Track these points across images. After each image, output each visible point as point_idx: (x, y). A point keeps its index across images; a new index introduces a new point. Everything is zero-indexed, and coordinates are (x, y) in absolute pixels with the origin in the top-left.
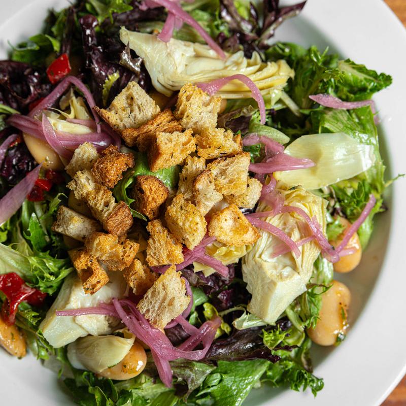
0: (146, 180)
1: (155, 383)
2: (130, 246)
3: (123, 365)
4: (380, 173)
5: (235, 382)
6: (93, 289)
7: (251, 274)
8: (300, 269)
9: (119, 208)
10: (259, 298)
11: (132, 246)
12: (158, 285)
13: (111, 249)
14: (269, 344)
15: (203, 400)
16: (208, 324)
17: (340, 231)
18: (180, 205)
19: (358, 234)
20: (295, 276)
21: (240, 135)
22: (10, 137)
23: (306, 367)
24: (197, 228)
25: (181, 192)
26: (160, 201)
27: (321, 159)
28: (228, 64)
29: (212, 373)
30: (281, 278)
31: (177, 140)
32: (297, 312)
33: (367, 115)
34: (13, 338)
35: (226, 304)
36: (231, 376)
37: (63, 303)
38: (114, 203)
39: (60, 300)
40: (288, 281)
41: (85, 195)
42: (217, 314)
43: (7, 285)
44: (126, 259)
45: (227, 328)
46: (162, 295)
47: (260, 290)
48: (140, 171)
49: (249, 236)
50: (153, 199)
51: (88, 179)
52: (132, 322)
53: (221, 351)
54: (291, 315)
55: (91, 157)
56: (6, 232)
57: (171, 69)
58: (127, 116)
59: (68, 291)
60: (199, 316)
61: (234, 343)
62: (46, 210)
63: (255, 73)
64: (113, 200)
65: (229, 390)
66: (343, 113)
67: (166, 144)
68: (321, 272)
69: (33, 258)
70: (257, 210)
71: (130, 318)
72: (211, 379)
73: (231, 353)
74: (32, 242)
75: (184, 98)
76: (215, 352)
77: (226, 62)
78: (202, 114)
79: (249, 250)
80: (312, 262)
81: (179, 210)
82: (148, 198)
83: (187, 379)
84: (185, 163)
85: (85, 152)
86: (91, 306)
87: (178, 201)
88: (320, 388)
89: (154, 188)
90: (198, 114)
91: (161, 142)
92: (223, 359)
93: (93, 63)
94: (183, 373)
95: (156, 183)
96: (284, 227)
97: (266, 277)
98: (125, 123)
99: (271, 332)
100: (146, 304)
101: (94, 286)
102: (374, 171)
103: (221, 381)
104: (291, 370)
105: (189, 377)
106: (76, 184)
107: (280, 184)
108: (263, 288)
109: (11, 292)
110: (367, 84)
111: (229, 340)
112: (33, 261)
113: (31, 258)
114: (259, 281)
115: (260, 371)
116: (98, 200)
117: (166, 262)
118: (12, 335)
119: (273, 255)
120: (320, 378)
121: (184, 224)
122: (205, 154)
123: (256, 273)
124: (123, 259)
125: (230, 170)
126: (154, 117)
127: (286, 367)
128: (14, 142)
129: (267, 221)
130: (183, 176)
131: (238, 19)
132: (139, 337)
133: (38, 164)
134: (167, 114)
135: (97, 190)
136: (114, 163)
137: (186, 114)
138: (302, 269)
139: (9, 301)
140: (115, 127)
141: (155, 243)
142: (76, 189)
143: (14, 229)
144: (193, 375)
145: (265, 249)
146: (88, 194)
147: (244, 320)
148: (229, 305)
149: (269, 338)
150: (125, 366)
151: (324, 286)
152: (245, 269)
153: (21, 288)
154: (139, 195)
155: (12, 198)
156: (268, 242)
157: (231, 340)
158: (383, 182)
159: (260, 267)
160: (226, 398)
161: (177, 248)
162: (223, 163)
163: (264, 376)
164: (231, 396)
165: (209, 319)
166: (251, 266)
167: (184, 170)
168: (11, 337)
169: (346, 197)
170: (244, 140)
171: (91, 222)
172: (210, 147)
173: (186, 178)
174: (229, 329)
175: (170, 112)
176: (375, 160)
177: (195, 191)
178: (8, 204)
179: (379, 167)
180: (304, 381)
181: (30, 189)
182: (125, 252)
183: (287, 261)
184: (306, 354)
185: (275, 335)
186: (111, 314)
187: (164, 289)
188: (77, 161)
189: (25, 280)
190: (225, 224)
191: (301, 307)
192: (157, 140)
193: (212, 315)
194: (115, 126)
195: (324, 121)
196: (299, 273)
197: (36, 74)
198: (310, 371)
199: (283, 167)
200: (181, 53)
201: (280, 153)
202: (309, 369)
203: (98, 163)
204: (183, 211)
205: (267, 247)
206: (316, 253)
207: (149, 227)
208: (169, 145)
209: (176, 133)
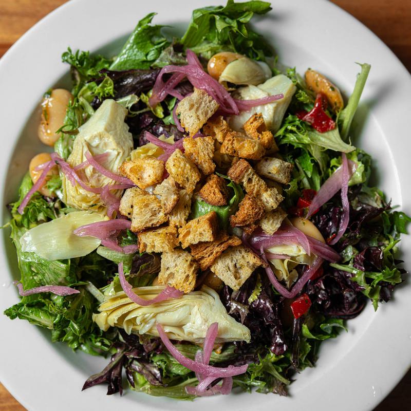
0: (219, 202)
1: (200, 54)
2: (228, 150)
3: (226, 62)
4: (15, 232)
5: (135, 55)
6: (256, 118)
7: (126, 139)
8: (84, 144)
9: (239, 176)
10: (118, 119)
11: (227, 150)
12: (203, 120)
13: (243, 144)
14: (109, 82)
15: (160, 41)
16: (159, 100)
17: (49, 184)
18: (189, 183)
19: (32, 184)
20: (89, 138)
21: (140, 252)
22: (336, 242)
23: (76, 72)
24: (174, 161)
25: (189, 195)
26: (206, 186)
27: (69, 237)
28: (153, 320)
29: (154, 61)
30: (100, 136)
31: (195, 235)
32: (86, 112)
33: (27, 280)
34: (317, 83)
35: (145, 116)
36: (138, 60)
37: (280, 109)
38: (244, 181)
39: (282, 111)
40: (95, 133)
41: (269, 190)
42: (152, 109)
43: (326, 122)
44: (231, 138)
45: (143, 98)
46: (200, 112)
47: (118, 125)
48: (223, 212)
49: (128, 166)
50: (212, 187)
51: (267, 202)
52: (222, 94)
53: (149, 76)
54: (90, 110)
55: (266, 221)
56: (331, 166)
57: (203, 308)
58: (238, 261)
59: (276, 119)
60: (167, 106)
61: (138, 83)
62: (300, 183)
63: (129, 312)
64: (245, 184)
65: (140, 48)
66: (49, 280)
67: (204, 230)
68: (65, 148)
69: (307, 142)
70: (122, 192)
71: (223, 97)
72: (155, 56)
73: (140, 74)
74: (309, 156)
75: (191, 278)
76: (153, 74)
77: (155, 322)
78: (174, 265)
79: (129, 158)
80: (74, 152)
81: (190, 178)
82: (216, 187)
83: (174, 54)
84: (187, 220)
85: (272, 225)
86: (256, 108)
87: (191, 186)
88: (65, 54)
89: (212, 195)
90: (178, 264)
91: (208, 232)
92: (146, 70)
93: (272, 307)
94: (178, 60)
95: (210, 199)
96: (100, 178)
97: (114, 136)
98: (240, 254)
99: (107, 94)
100: (212, 106)
101: (255, 119)
102: (20, 234)
103: (147, 55)
104: (89, 67)
105: (173, 56)
106: (277, 199)
107: (104, 213)
108: (115, 127)
109: (321, 117)
110: (27, 309)
111: (142, 87)
112: (306, 140)
113: (309, 141)
114: (118, 132)
115: (115, 66)
116: (258, 184)
117: (198, 139)
118: (317, 86)
119: (107, 155)
120: (65, 62)
121: (185, 165)
122: (171, 229)
123: (122, 140)
124: (233, 137)
125: (148, 216)
126: (215, 261)
127: (93, 70)
128: (333, 238)
129: (114, 182)
130: (188, 209)
131: (144, 371)
132: (216, 81)
133: (311, 220)
134: (204, 265)
135: (258, 195)
136: (246, 214)
137: (188, 263)
138: (82, 144)
139: (323, 108)
140: (248, 250)
141: (208, 154)
142: (277, 195)
143: (325, 169)
144: (170, 57)
145: (114, 160)
146: (266, 191)
147: (130, 102)
148: (143, 116)
149: (109, 88)
150: (225, 61)
151: (63, 132)
152: (131, 144)
153: (315, 120)
154: (223, 190)
155: (329, 192)
156: (112, 165)
157: (140, 86)
158: (11, 226)
159: (118, 144)
160: (142, 42)
161: (189, 150)
162: (154, 222)
163: (110, 63)
164: (138, 43)
165: (158, 105)
166: (126, 145)
167: (187, 214)
168: (318, 84)
169: (45, 209)
170: (136, 248)
171: (261, 173)
172: (167, 234)
173: (185, 207)
174: (142, 96)
175: (202, 268)
176: (20, 240)
177: (177, 194)
178: (332, 188)
179: (16, 236)
180: (79, 58)
181: (315, 199)
182: (232, 144)
183: (95, 150)
184: (75, 85)
185: (104, 92)
186: (239, 101)
187: (198, 116)
188: (278, 218)
189: (312, 128)
190: (150, 172)
191: (82, 116)
192: (212, 232)
193: (156, 108)
194: (249, 252)
195: (66, 271)
196: (85, 141)
197: (320, 303)
198: (73, 68)
199: (102, 224)
200: (195, 324)
201: (105, 239)
202: (74, 70)
203: (260, 213)
204: (186, 176)
205: (113, 161)
206: (71, 159)
207: (213, 166)
208: (201, 230)
209: (196, 242)
